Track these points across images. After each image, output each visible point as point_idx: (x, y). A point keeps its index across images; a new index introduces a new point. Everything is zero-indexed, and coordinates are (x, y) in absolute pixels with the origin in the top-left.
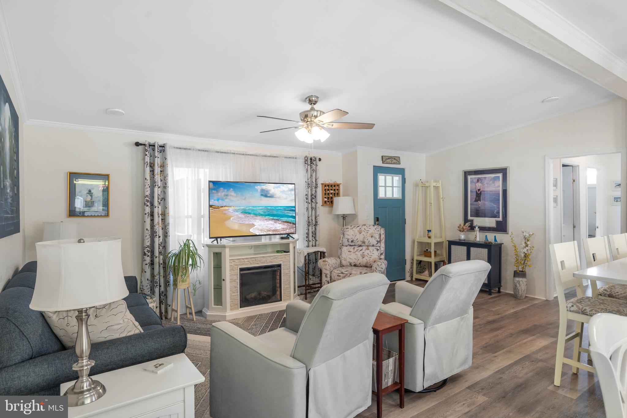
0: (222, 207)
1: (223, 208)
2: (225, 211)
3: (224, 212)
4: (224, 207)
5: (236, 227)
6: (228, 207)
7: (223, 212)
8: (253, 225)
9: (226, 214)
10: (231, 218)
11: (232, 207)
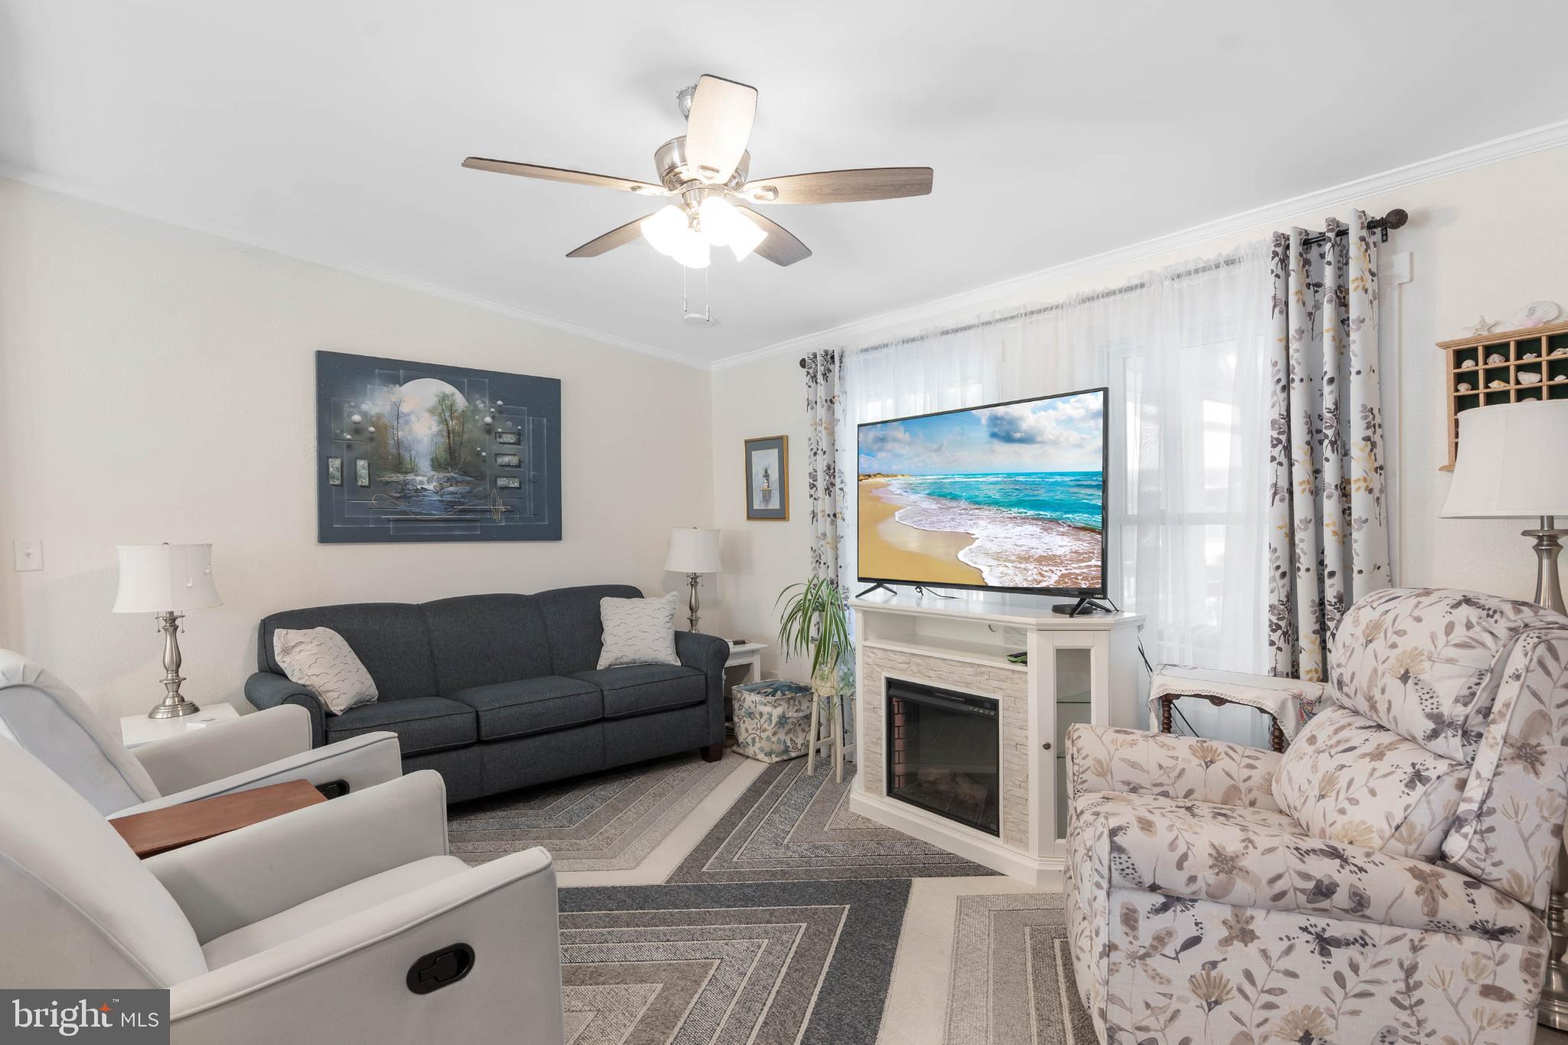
0: (869, 476)
1: (870, 480)
2: (877, 488)
4: (875, 476)
5: (912, 542)
6: (887, 476)
7: (871, 492)
8: (968, 538)
9: (879, 499)
10: (896, 513)
11: (899, 477)
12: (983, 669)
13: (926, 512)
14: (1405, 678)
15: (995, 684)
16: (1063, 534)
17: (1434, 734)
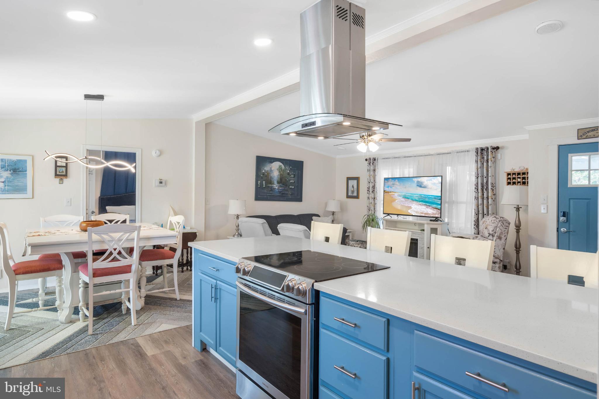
1: (391, 193)
3: (392, 196)
5: (399, 207)
6: (394, 192)
8: (410, 208)
9: (392, 197)
10: (396, 201)
11: (397, 193)
12: (415, 232)
13: (402, 201)
14: (486, 228)
15: (417, 235)
16: (431, 209)
17: (489, 236)
